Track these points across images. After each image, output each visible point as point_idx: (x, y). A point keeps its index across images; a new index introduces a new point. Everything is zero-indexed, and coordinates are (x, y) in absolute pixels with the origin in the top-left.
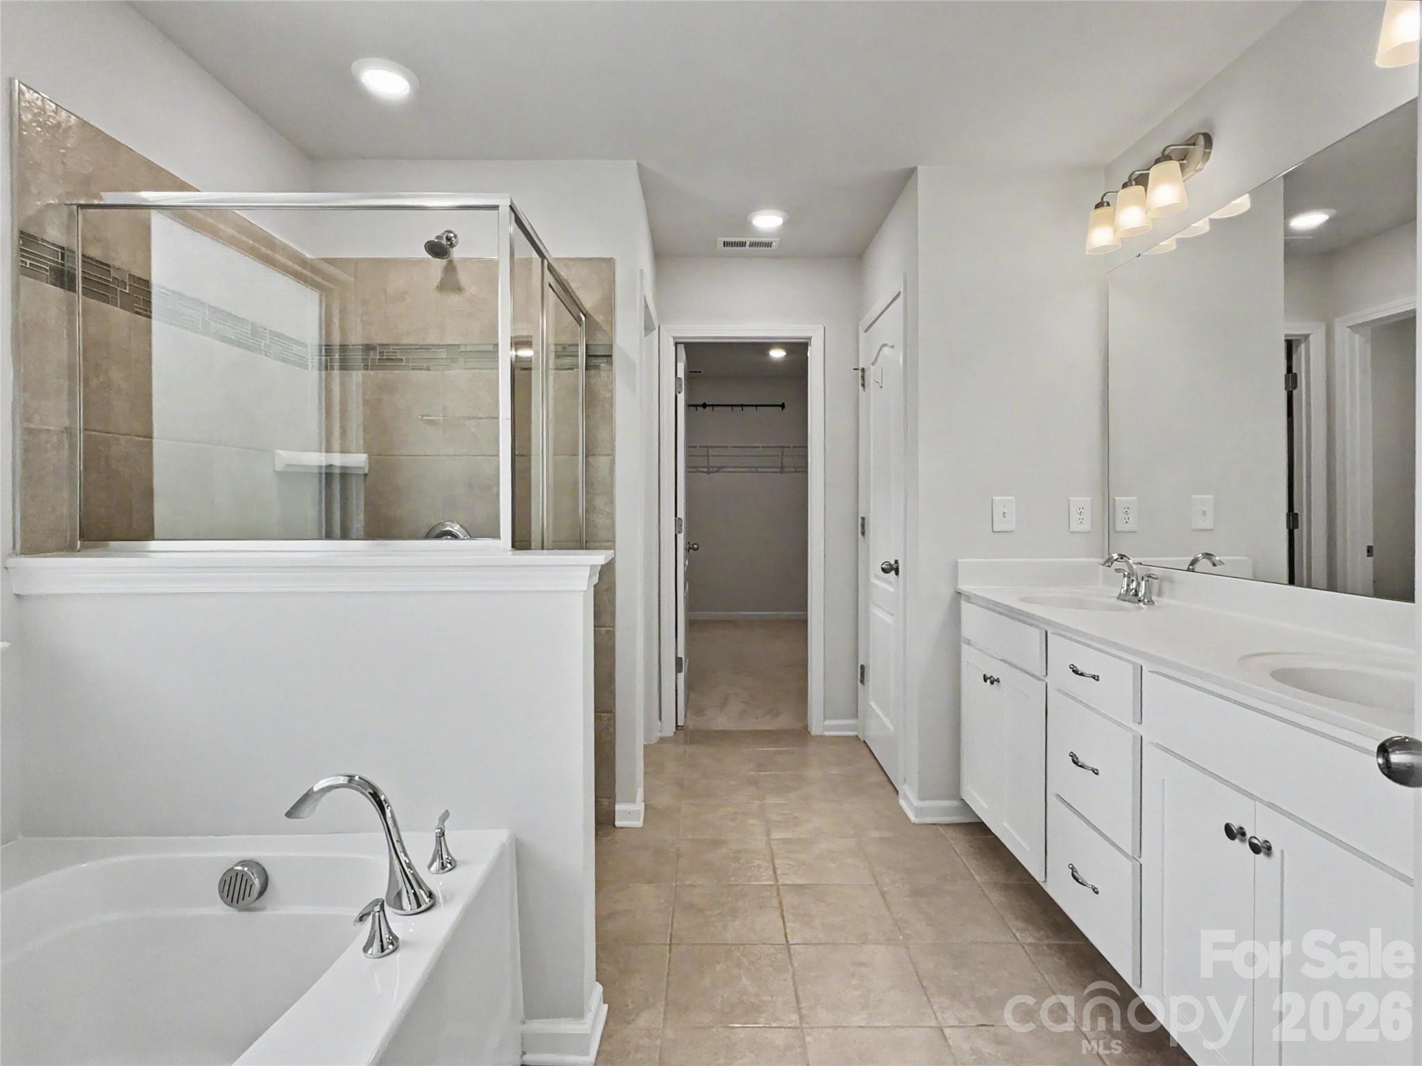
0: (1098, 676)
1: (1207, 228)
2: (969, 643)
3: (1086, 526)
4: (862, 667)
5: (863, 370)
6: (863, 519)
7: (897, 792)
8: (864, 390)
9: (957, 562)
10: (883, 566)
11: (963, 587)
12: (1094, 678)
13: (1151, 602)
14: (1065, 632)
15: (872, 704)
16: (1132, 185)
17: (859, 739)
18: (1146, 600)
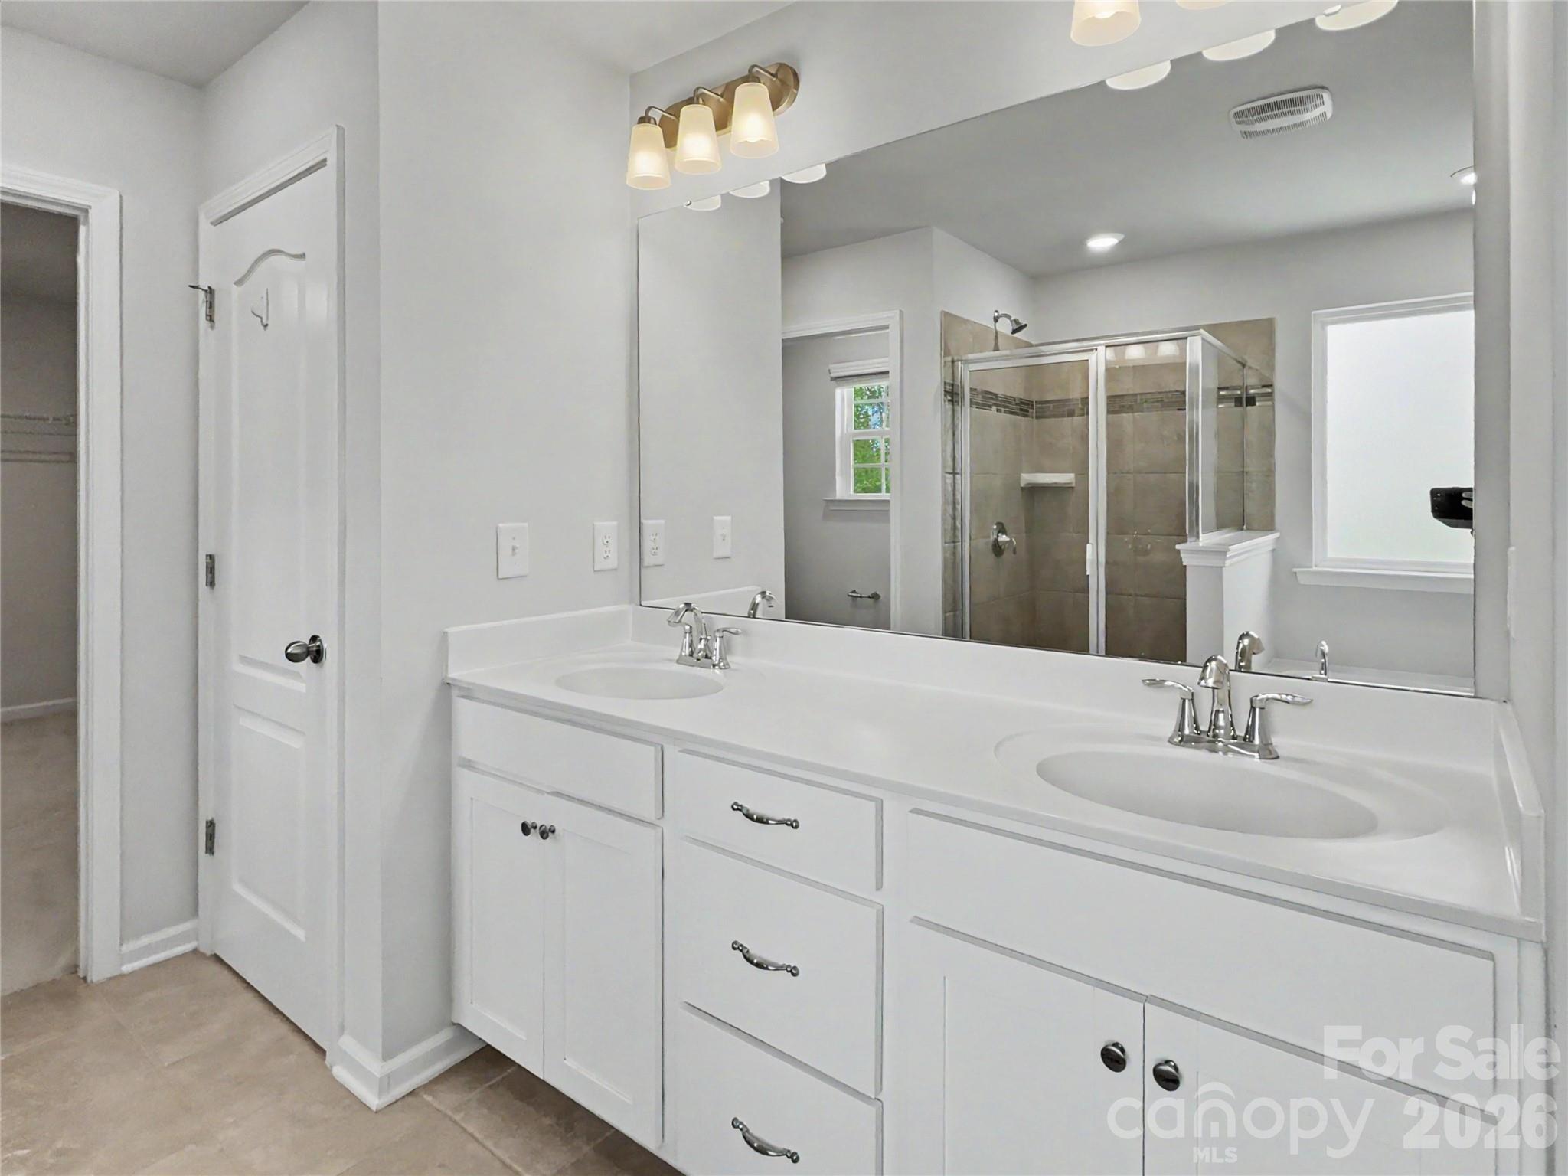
0: (795, 821)
1: (768, 190)
2: (469, 765)
3: (612, 563)
4: (211, 825)
5: (210, 292)
6: (211, 557)
7: (321, 1051)
8: (212, 327)
9: (445, 634)
10: (289, 651)
11: (453, 674)
12: (791, 825)
13: (727, 667)
14: (692, 745)
15: (238, 888)
16: (698, 103)
17: (203, 955)
18: (722, 664)
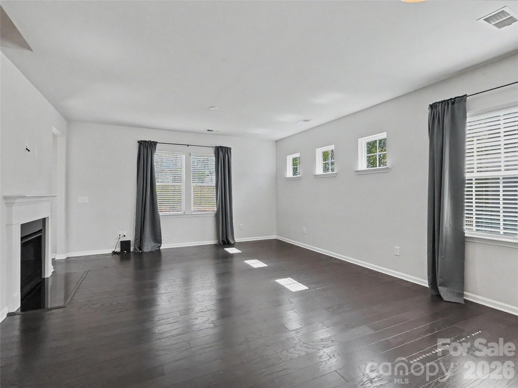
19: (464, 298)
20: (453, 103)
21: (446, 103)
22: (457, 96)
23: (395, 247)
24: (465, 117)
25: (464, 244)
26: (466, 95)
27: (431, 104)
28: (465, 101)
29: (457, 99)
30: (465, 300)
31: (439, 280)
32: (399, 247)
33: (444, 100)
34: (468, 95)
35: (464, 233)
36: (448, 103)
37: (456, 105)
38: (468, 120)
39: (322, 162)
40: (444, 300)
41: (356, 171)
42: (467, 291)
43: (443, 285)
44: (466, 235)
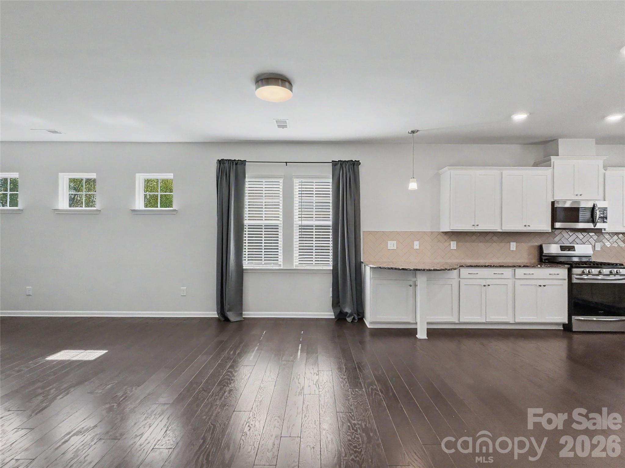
19: (244, 316)
20: (236, 164)
21: (232, 162)
22: (240, 159)
23: (181, 288)
24: (245, 177)
25: (243, 274)
26: (245, 161)
27: (220, 159)
28: (245, 165)
29: (239, 161)
30: (244, 318)
31: (227, 307)
32: (185, 288)
33: (230, 159)
34: (247, 161)
35: (243, 266)
36: (233, 162)
37: (238, 166)
38: (247, 180)
39: (68, 193)
40: (231, 321)
41: (131, 210)
42: (244, 311)
43: (230, 310)
44: (244, 268)
